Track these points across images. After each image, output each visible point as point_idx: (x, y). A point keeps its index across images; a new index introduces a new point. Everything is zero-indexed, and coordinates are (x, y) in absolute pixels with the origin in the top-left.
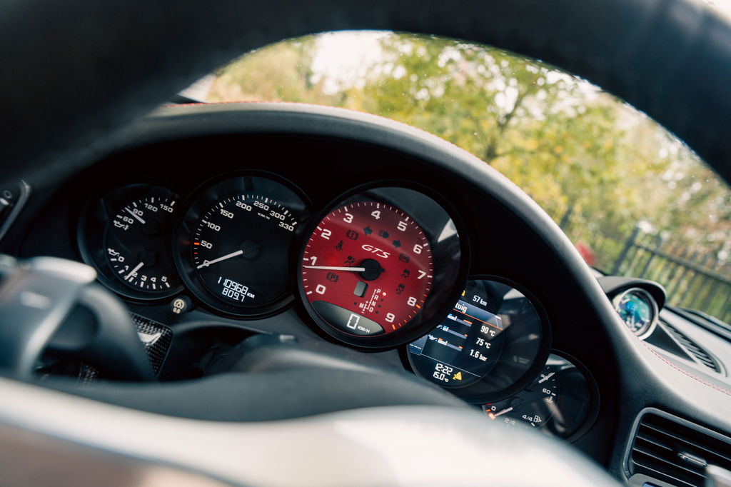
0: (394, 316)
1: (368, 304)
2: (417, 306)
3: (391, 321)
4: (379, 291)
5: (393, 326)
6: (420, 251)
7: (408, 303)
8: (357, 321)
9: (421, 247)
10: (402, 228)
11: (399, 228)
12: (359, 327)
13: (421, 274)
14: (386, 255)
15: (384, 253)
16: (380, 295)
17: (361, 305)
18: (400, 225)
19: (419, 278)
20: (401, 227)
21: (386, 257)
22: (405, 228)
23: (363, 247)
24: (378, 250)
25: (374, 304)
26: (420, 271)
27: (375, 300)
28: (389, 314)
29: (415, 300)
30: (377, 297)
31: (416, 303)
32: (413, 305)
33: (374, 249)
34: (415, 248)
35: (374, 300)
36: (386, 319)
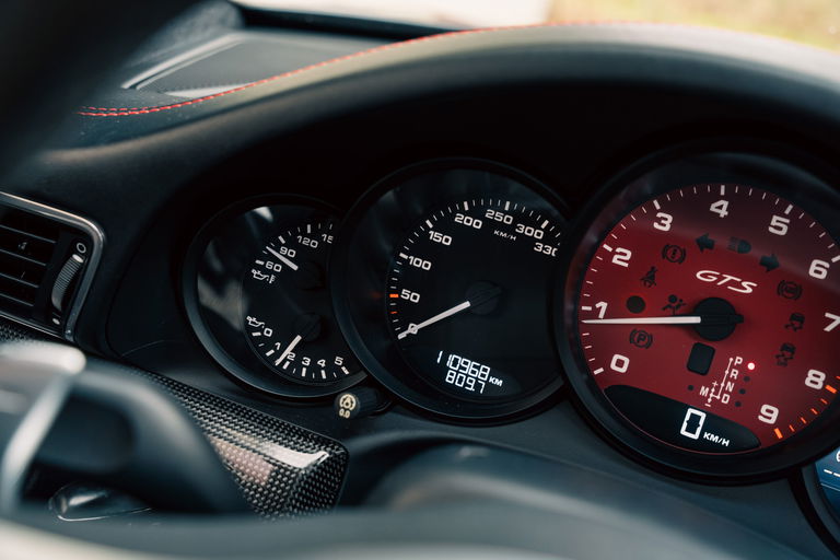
0: (776, 411)
1: (717, 388)
2: (828, 387)
3: (772, 421)
4: (739, 360)
5: (777, 431)
6: (825, 273)
7: (807, 382)
8: (701, 422)
9: (827, 265)
10: (780, 229)
11: (771, 230)
12: (706, 435)
13: (834, 320)
14: (748, 288)
15: (744, 284)
16: (742, 368)
17: (704, 391)
18: (774, 223)
19: (828, 329)
20: (776, 228)
21: (749, 290)
22: (785, 228)
23: (698, 275)
24: (729, 278)
25: (730, 387)
26: (828, 315)
27: (732, 380)
28: (765, 407)
29: (823, 376)
30: (735, 374)
31: (825, 383)
32: (819, 386)
33: (720, 278)
34: (813, 267)
35: (728, 379)
36: (761, 418)
